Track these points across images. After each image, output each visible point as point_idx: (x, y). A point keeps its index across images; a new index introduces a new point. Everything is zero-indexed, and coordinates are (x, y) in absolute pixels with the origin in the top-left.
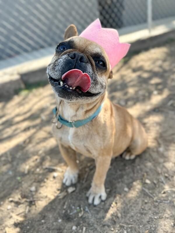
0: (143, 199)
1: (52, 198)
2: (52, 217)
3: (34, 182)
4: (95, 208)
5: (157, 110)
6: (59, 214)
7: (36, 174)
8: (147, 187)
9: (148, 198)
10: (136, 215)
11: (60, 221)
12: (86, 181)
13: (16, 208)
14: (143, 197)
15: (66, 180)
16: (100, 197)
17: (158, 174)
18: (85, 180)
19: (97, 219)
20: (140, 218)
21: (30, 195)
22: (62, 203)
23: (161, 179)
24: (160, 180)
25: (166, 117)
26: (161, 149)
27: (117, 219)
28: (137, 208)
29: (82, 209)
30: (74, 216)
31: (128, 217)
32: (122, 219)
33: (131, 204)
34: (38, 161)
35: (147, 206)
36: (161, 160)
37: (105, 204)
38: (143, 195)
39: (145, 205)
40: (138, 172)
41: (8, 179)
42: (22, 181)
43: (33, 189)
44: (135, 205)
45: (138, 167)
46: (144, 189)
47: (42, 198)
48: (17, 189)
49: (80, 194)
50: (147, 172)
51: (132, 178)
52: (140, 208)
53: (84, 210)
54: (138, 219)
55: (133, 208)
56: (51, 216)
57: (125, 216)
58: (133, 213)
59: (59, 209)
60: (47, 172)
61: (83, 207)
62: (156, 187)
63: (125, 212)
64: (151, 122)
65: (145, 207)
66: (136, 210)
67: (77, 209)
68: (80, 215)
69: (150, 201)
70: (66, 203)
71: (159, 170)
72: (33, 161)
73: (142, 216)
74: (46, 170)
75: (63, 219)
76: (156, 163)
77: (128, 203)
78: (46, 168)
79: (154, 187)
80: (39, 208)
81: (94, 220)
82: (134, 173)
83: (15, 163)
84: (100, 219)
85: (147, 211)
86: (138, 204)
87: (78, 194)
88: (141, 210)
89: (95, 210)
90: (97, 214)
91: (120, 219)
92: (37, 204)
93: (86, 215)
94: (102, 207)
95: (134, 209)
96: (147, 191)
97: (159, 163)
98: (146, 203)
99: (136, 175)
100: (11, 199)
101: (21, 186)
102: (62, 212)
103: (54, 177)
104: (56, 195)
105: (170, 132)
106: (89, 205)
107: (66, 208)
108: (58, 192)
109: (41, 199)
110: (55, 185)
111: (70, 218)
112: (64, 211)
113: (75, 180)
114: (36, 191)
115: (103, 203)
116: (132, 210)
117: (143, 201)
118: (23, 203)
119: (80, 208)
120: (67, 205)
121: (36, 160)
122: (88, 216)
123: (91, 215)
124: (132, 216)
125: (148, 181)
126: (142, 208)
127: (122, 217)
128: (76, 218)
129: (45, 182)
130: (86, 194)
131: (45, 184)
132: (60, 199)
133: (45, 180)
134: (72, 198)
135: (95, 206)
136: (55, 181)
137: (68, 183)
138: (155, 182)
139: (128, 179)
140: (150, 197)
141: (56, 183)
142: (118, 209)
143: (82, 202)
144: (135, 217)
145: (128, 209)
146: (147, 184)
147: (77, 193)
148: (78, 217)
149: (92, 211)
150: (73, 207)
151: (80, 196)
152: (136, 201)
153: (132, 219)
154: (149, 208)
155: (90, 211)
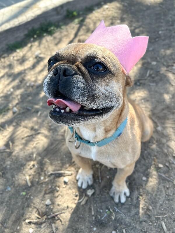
0: (163, 185)
1: (74, 206)
2: (85, 228)
3: (45, 193)
4: (124, 207)
5: (138, 84)
6: (90, 222)
7: (42, 183)
8: (162, 171)
9: (167, 182)
10: (164, 202)
11: (95, 229)
12: (102, 179)
13: (39, 229)
14: (163, 183)
15: (82, 184)
16: (125, 194)
17: (166, 155)
18: (100, 178)
19: (131, 217)
20: (169, 205)
21: (47, 210)
22: (87, 209)
23: (171, 160)
24: (171, 162)
25: (150, 91)
26: (159, 128)
27: (150, 212)
28: (162, 196)
29: (111, 210)
30: (107, 220)
31: (158, 207)
32: (154, 210)
33: (155, 193)
34: (36, 166)
35: (169, 191)
36: (164, 141)
37: (132, 200)
38: (161, 181)
39: (167, 191)
40: (147, 158)
41: (10, 198)
42: (30, 196)
43: (48, 202)
44: (159, 193)
45: (146, 152)
46: (159, 174)
47: (64, 209)
48: (28, 206)
49: (102, 195)
50: (155, 156)
51: (144, 165)
52: (164, 195)
53: (114, 211)
54: (168, 206)
55: (158, 196)
56: (83, 227)
57: (155, 206)
58: (161, 201)
59: (88, 217)
60: (54, 178)
61: (111, 208)
62: (169, 169)
63: (153, 202)
64: (138, 98)
65: (168, 193)
66: (162, 197)
67: (106, 212)
68: (113, 218)
69: (170, 186)
70: (92, 209)
71: (166, 151)
72: (31, 169)
73: (170, 203)
74: (52, 177)
75: (97, 226)
76: (160, 144)
77: (152, 193)
78: (51, 174)
79: (168, 169)
80: (65, 222)
81: (129, 219)
82: (145, 159)
83: (8, 175)
84: (134, 216)
85: (172, 196)
86: (161, 191)
87: (100, 195)
88: (167, 196)
89: (125, 208)
90: (129, 212)
91: (153, 211)
92: (61, 218)
93: (119, 216)
94: (130, 204)
95: (160, 197)
96: (163, 175)
97: (164, 144)
98: (168, 188)
99: (147, 161)
100: (27, 221)
101: (32, 202)
102: (92, 219)
103: (65, 183)
104: (76, 202)
105: (160, 107)
106: (117, 204)
107: (94, 214)
108: (78, 198)
109: (63, 211)
110: (70, 191)
111: (103, 223)
112: (94, 218)
113: (91, 181)
114: (53, 203)
115: (129, 199)
116: (159, 199)
117: (164, 187)
118: (45, 222)
119: (109, 210)
120: (94, 211)
121: (34, 166)
122: (121, 217)
123: (124, 215)
124: (161, 205)
125: (161, 166)
126: (167, 195)
127: (153, 209)
128: (111, 222)
129: (58, 191)
130: (108, 193)
131: (59, 193)
132: (83, 205)
133: (58, 189)
134: (96, 201)
135: (123, 204)
136: (68, 187)
137: (84, 186)
138: (167, 164)
139: (141, 168)
140: (169, 181)
141: (70, 188)
142: (146, 201)
143: (108, 203)
144: (164, 205)
145: (155, 199)
146: (160, 168)
147: (98, 195)
148: (112, 221)
149: (123, 211)
150: (101, 211)
151: (103, 197)
152: (158, 188)
153: (162, 208)
154: (172, 193)
155: (121, 211)
